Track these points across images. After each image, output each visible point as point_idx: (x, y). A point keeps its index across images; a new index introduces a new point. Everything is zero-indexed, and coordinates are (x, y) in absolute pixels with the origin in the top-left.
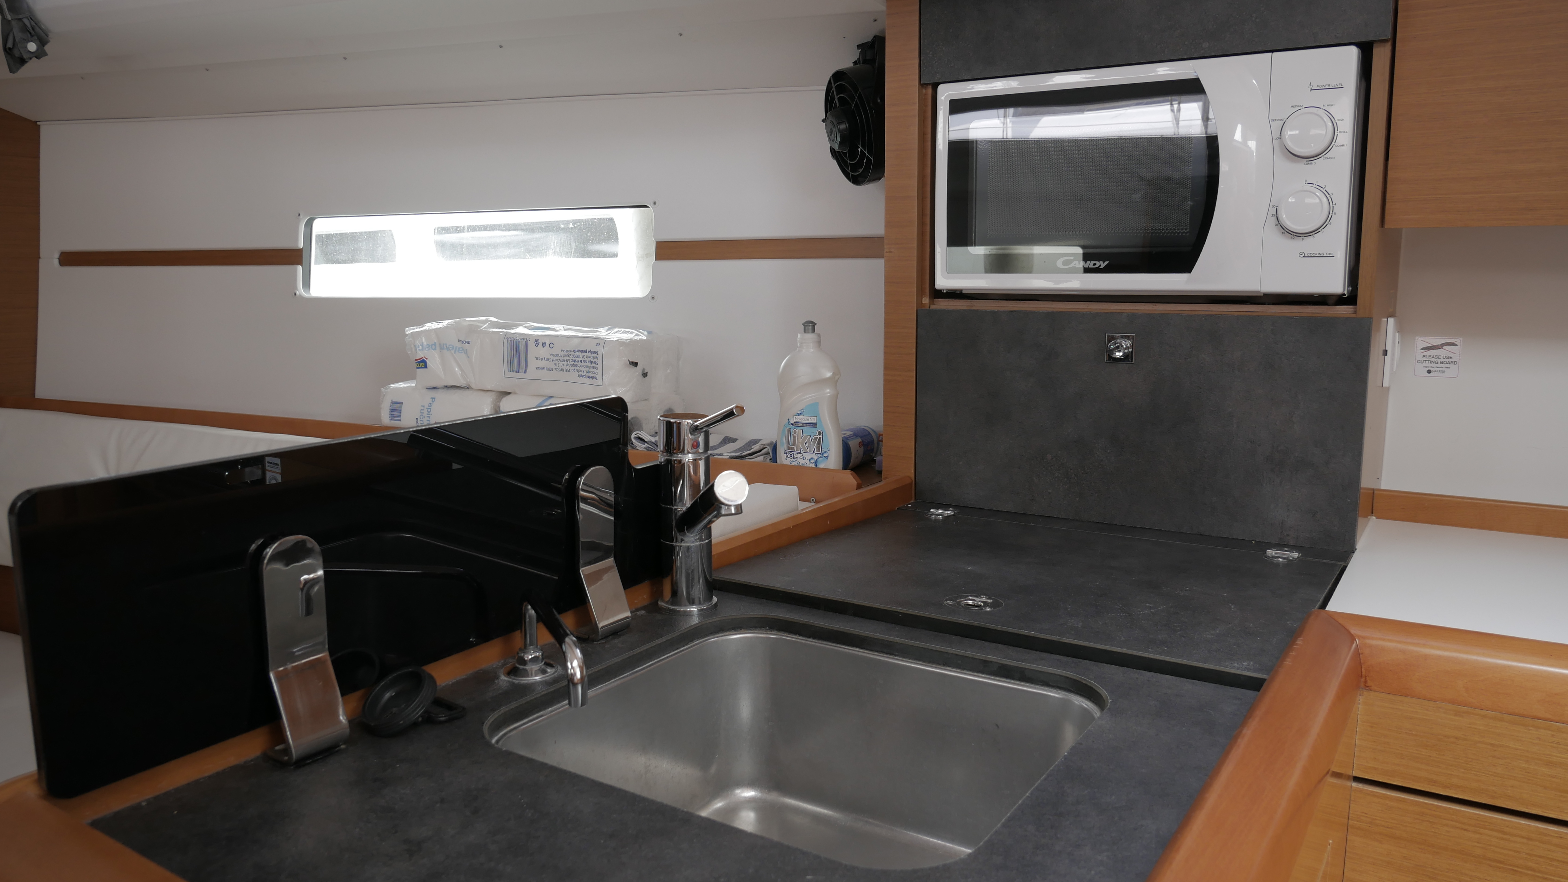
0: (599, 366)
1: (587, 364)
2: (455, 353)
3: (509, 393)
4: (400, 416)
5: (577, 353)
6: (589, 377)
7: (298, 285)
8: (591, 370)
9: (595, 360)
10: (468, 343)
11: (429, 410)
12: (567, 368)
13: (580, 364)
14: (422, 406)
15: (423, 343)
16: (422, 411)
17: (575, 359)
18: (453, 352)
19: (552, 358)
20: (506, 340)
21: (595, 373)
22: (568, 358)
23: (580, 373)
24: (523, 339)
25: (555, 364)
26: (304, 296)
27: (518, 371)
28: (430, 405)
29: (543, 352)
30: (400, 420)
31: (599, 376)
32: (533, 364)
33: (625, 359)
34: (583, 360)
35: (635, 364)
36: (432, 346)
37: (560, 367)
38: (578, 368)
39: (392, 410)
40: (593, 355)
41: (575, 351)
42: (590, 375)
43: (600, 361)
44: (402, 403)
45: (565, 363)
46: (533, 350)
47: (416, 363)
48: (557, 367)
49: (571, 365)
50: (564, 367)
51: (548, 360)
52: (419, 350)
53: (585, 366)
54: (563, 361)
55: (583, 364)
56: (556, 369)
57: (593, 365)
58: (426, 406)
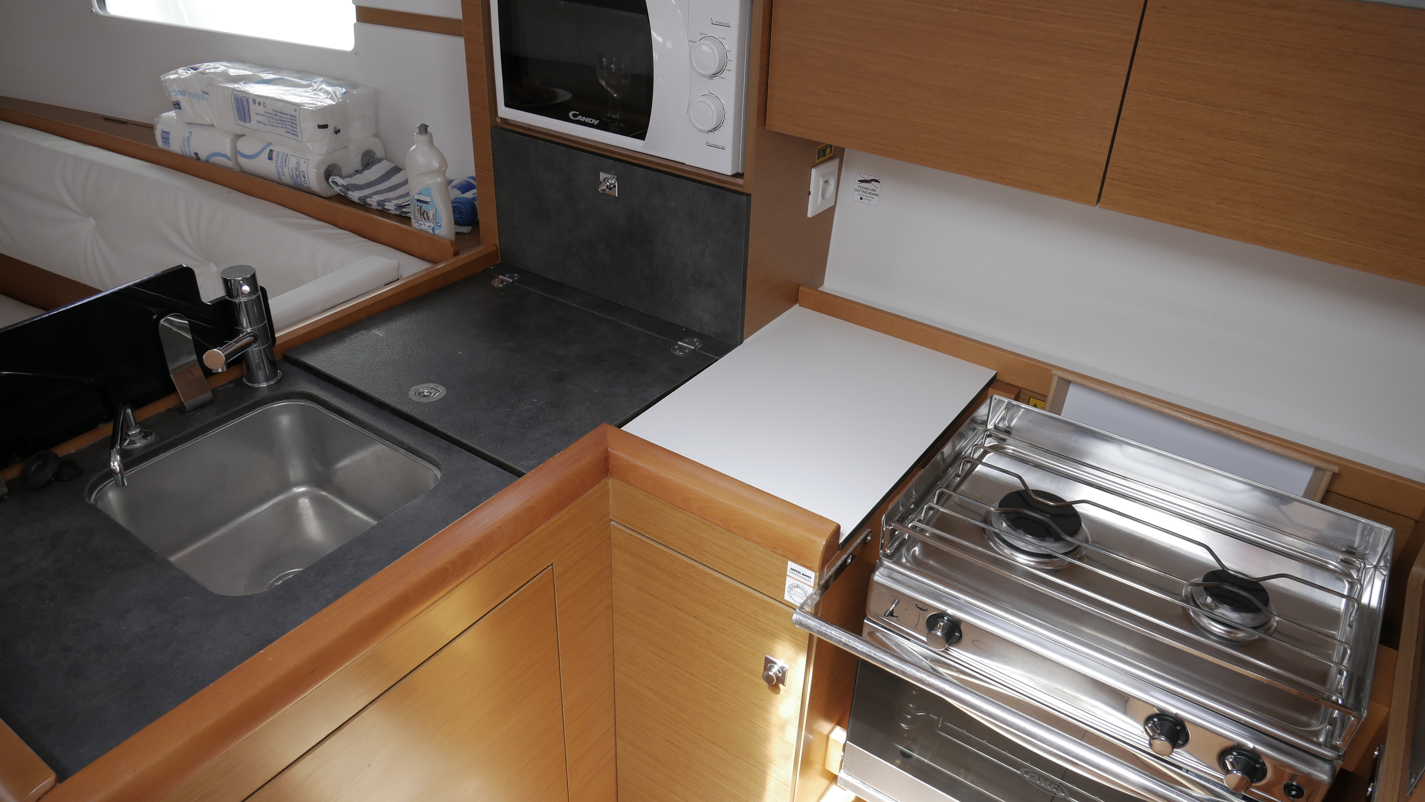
0: (298, 127)
1: (290, 124)
2: (199, 100)
3: (244, 135)
4: (169, 143)
5: (282, 115)
6: (292, 134)
7: (93, 4)
8: (293, 129)
9: (295, 122)
10: (207, 93)
11: (188, 142)
12: (277, 125)
13: (285, 123)
14: (183, 138)
15: (175, 89)
16: (184, 142)
17: (281, 119)
18: (197, 99)
19: (266, 114)
20: (233, 95)
21: (296, 132)
22: (276, 117)
23: (287, 130)
24: (244, 97)
25: (269, 121)
26: (99, 13)
27: (245, 121)
28: (189, 138)
29: (260, 109)
30: (170, 147)
31: (299, 134)
32: (254, 118)
33: (315, 125)
34: (287, 120)
35: (325, 126)
36: (183, 92)
37: (272, 124)
38: (285, 126)
39: (163, 138)
40: (293, 118)
41: (281, 113)
42: (293, 132)
43: (298, 122)
44: (169, 133)
45: (275, 121)
46: (254, 108)
47: (174, 104)
48: (270, 123)
49: (279, 123)
50: (275, 124)
51: (264, 116)
52: (174, 95)
53: (289, 126)
54: (273, 119)
55: (288, 123)
56: (269, 124)
57: (294, 125)
58: (186, 138)
